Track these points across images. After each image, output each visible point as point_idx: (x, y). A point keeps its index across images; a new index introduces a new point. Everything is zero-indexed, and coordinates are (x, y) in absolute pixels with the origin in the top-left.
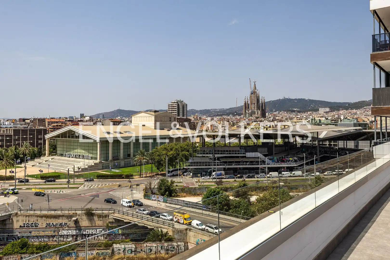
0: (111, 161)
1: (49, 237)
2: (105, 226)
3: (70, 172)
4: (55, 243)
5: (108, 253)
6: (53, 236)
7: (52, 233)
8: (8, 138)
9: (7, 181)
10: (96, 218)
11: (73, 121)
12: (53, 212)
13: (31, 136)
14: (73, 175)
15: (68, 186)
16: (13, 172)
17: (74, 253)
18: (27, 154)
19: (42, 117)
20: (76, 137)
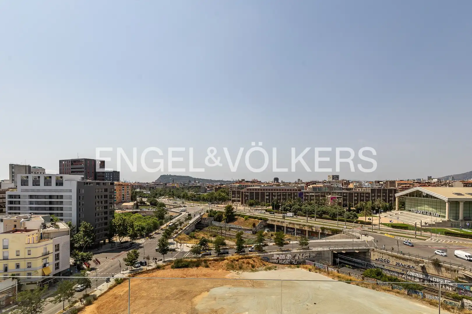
0: (462, 220)
1: (398, 273)
2: (454, 279)
3: (417, 225)
4: (404, 280)
5: (457, 305)
6: (403, 274)
7: (401, 271)
8: (367, 195)
9: (366, 225)
10: (443, 269)
11: (420, 182)
12: (402, 255)
13: (384, 194)
14: (420, 229)
15: (416, 237)
16: (371, 219)
17: (422, 293)
18: (381, 208)
19: (393, 180)
20: (424, 196)
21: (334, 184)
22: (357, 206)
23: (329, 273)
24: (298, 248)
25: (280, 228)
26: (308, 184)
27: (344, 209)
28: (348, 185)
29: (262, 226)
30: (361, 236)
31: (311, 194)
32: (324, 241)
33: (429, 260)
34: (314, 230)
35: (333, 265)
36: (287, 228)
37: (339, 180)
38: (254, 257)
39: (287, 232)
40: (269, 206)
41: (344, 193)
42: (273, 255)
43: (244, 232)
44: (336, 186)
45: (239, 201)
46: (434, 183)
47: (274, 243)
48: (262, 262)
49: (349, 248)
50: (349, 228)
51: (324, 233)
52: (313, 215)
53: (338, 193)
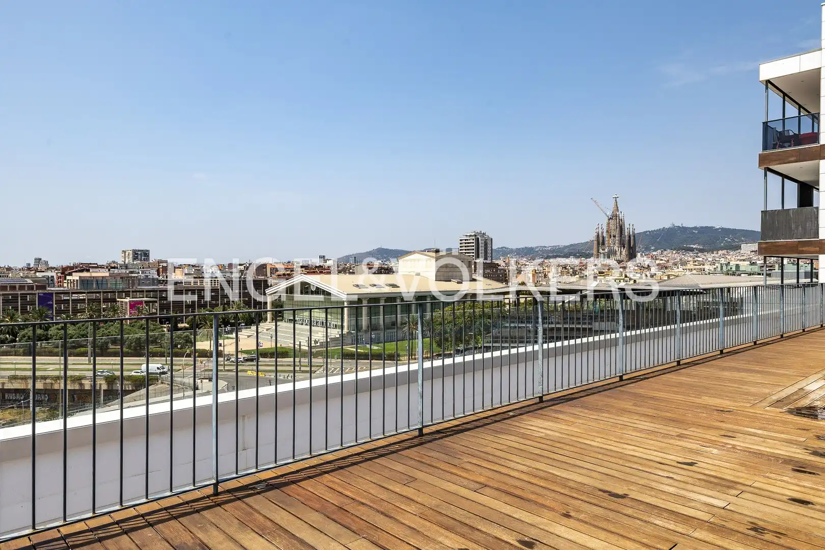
0: (366, 331)
3: (302, 347)
14: (307, 353)
15: (300, 368)
21: (137, 271)
26: (65, 271)
27: (162, 327)
30: (202, 382)
31: (75, 297)
36: (4, 391)
37: (151, 261)
39: (5, 402)
41: (162, 291)
44: (143, 275)
51: (114, 388)
52: (82, 349)
53: (146, 291)
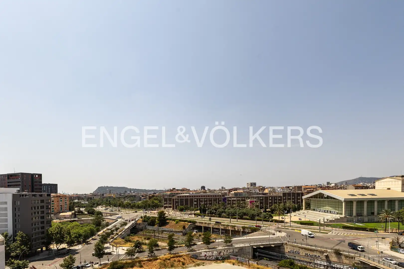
0: (355, 216)
1: (307, 262)
2: (351, 265)
3: (321, 222)
4: (312, 267)
6: (310, 263)
7: (309, 260)
8: (279, 198)
9: (280, 223)
10: (343, 257)
11: (321, 187)
12: (309, 247)
13: (294, 197)
14: (323, 224)
16: (283, 218)
18: (291, 208)
19: (300, 185)
20: (325, 198)
21: (252, 190)
22: (272, 208)
23: (250, 266)
24: (223, 246)
25: (207, 229)
26: (230, 191)
27: (261, 210)
28: (264, 191)
29: (191, 228)
30: (276, 232)
31: (233, 199)
32: (245, 238)
33: (332, 250)
34: (237, 230)
35: (253, 259)
36: (213, 228)
37: (257, 187)
38: (185, 256)
39: (213, 232)
40: (197, 210)
41: (261, 197)
42: (201, 253)
43: (175, 234)
44: (254, 191)
45: (170, 207)
46: (332, 187)
47: (202, 242)
48: (191, 259)
49: (266, 243)
50: (266, 227)
51: (245, 231)
52: (235, 217)
53: (255, 197)
